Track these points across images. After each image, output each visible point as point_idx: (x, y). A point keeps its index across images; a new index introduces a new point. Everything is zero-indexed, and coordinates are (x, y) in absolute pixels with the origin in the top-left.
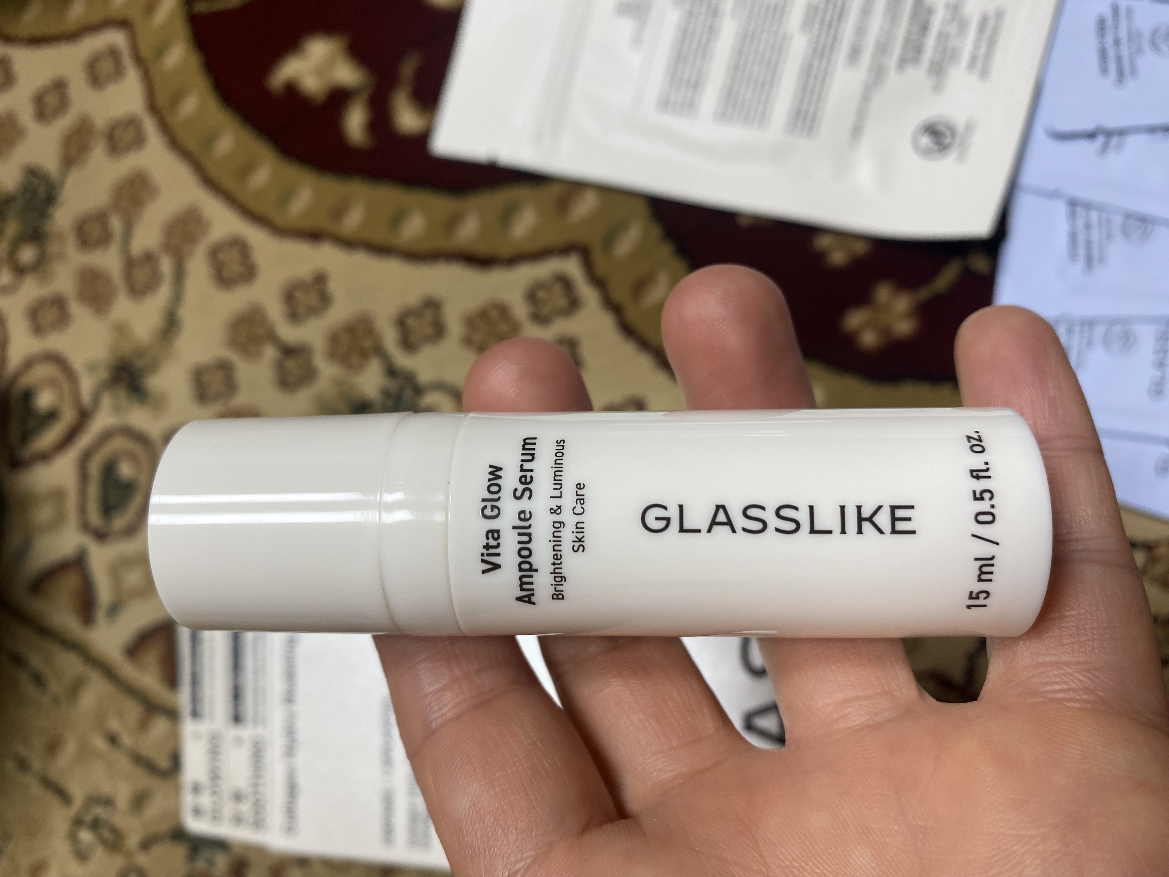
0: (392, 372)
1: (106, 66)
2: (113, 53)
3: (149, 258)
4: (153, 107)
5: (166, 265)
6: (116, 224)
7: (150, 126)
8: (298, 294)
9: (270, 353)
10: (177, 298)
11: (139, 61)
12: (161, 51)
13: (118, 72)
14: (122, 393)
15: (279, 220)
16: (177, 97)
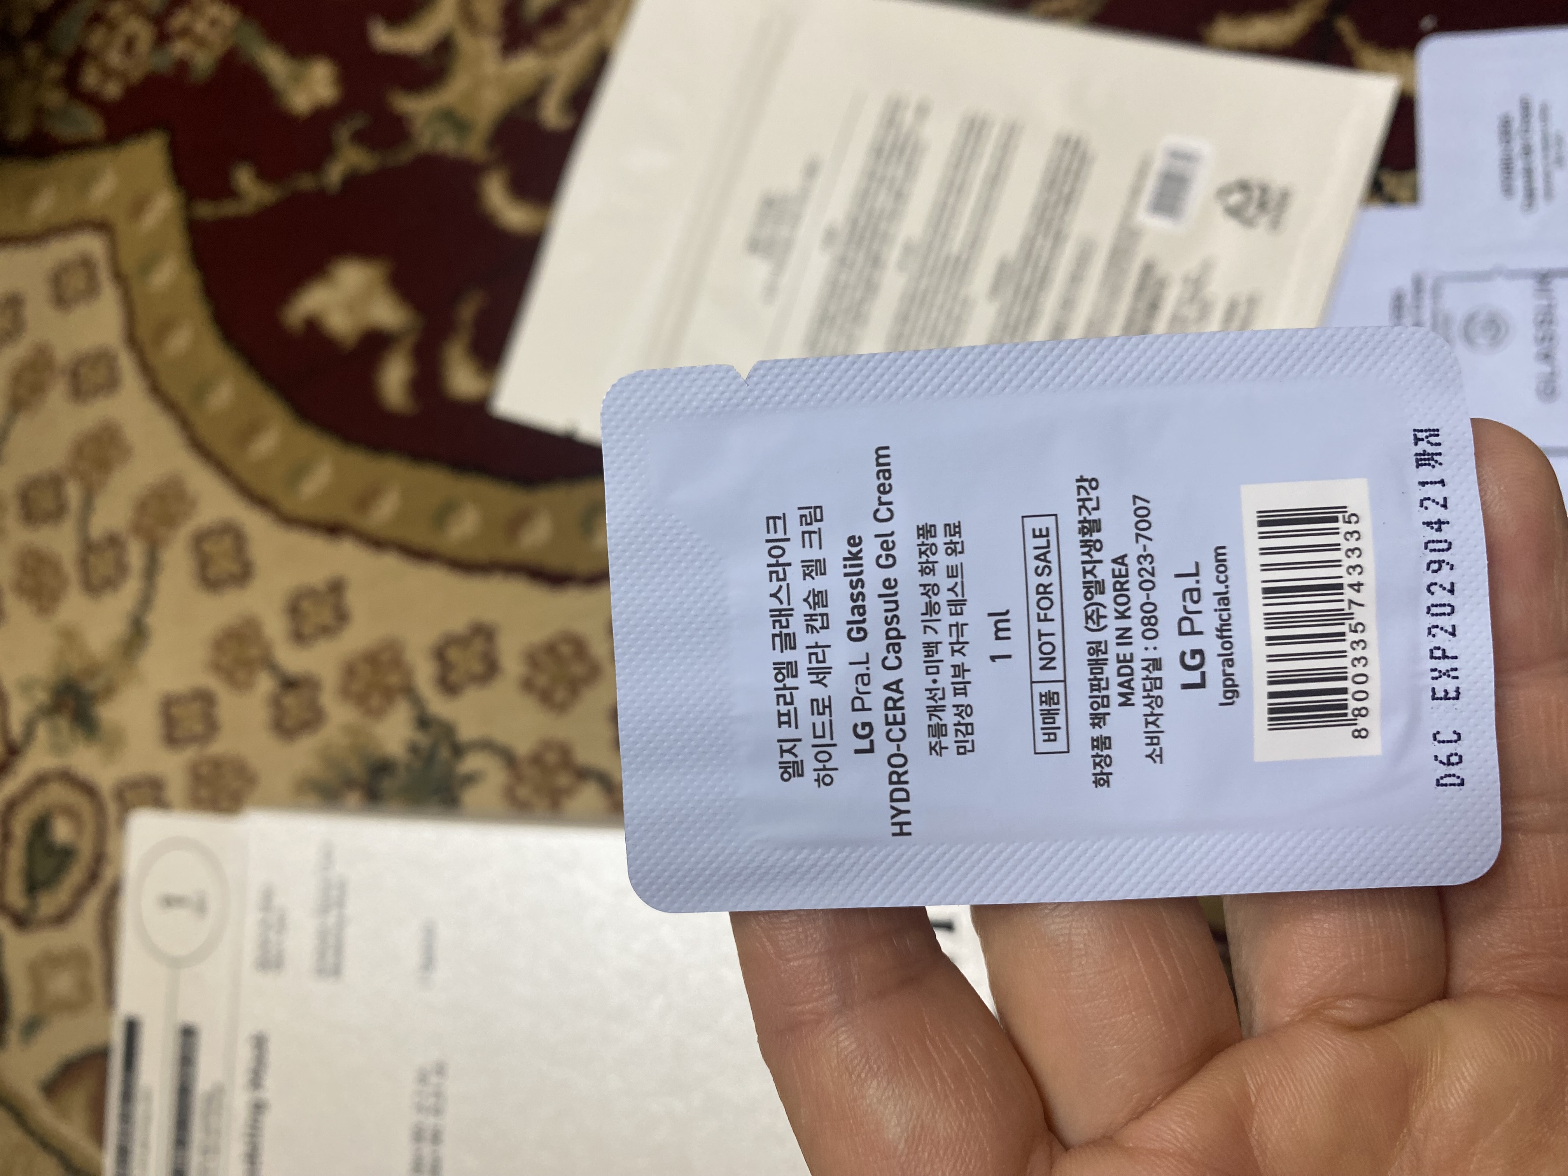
0: (424, 722)
1: (76, 281)
2: (86, 263)
3: (114, 541)
4: (132, 340)
5: (135, 555)
6: (73, 492)
7: (126, 363)
8: (306, 605)
9: (265, 684)
10: (146, 601)
11: (119, 277)
12: (148, 266)
13: (92, 290)
14: (63, 723)
15: (288, 505)
16: (164, 328)
